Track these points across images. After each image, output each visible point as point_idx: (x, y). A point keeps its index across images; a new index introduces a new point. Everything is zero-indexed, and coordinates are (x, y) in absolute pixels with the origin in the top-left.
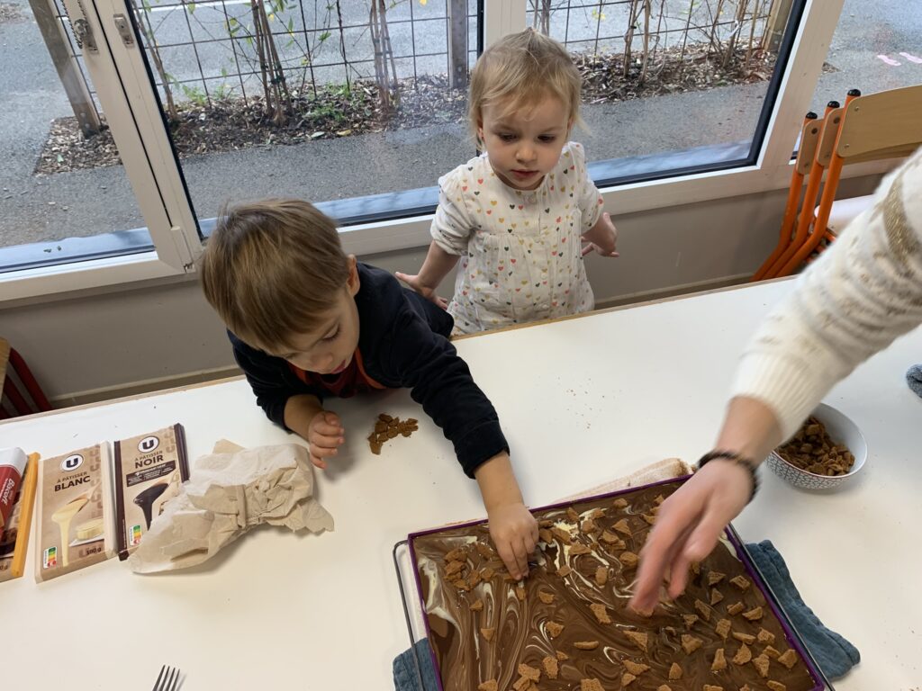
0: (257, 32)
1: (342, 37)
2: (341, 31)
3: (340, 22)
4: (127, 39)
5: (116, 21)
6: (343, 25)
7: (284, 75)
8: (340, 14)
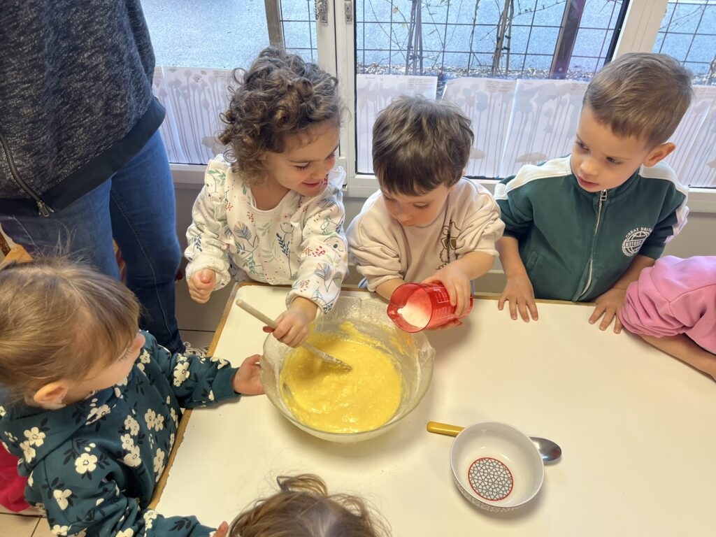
0: (411, 20)
4: (348, 18)
5: (345, 5)
7: (423, 56)
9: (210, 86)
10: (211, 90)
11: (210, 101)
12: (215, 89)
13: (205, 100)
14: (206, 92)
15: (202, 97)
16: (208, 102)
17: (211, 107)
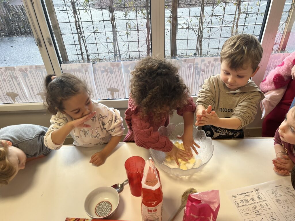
0: (113, 41)
1: (138, 44)
2: (139, 42)
3: (138, 40)
4: (50, 44)
5: (48, 39)
6: (139, 41)
7: (120, 54)
8: (138, 37)
9: (5, 73)
10: (6, 75)
11: (6, 79)
12: (7, 74)
13: (4, 79)
14: (4, 76)
15: (3, 78)
16: (5, 79)
17: (7, 81)
